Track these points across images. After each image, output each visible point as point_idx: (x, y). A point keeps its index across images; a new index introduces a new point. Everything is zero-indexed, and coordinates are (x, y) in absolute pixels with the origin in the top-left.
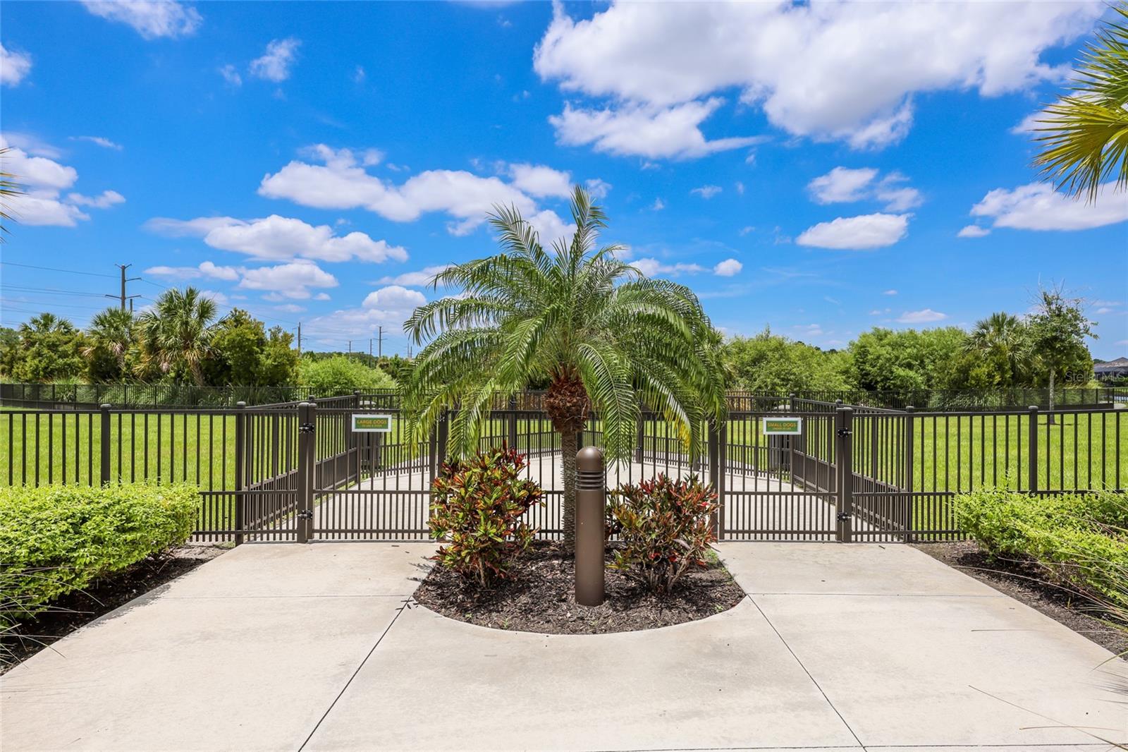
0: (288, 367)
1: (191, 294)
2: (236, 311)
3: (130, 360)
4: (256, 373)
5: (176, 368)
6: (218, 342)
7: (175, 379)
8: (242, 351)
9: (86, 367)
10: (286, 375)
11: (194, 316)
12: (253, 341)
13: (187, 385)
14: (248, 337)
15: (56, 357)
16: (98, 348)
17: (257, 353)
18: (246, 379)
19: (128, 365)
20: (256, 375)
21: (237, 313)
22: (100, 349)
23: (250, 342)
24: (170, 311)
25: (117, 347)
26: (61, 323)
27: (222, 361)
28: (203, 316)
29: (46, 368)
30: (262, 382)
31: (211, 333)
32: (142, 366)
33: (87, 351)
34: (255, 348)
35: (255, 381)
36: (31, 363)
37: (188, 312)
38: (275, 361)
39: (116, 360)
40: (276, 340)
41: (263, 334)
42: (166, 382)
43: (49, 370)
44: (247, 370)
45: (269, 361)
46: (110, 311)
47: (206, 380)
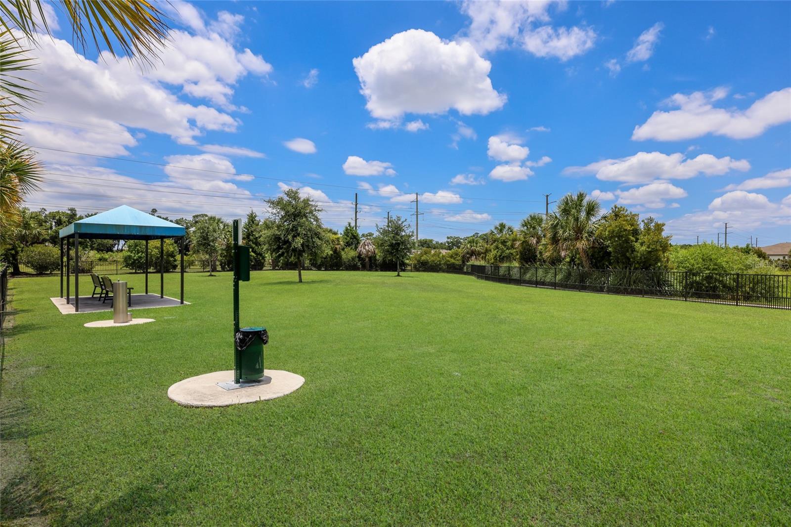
0: (661, 253)
1: (581, 197)
2: (616, 207)
3: (542, 249)
4: (632, 258)
5: (570, 255)
6: (601, 233)
7: (570, 262)
8: (620, 240)
9: (518, 254)
10: (658, 259)
11: (583, 215)
12: (629, 230)
13: (578, 268)
14: (625, 228)
15: (505, 249)
16: (524, 242)
17: (632, 241)
18: (623, 263)
19: (541, 253)
20: (631, 260)
21: (617, 210)
22: (525, 242)
23: (627, 232)
24: (566, 211)
25: (534, 241)
26: (509, 228)
27: (603, 248)
28: (590, 214)
29: (500, 256)
30: (637, 266)
31: (596, 225)
32: (548, 254)
33: (518, 244)
34: (631, 237)
35: (631, 265)
36: (494, 252)
37: (579, 211)
38: (648, 247)
39: (534, 249)
40: (649, 229)
41: (638, 225)
42: (564, 265)
43: (502, 257)
44: (624, 255)
45: (644, 248)
46: (531, 216)
47: (591, 263)
